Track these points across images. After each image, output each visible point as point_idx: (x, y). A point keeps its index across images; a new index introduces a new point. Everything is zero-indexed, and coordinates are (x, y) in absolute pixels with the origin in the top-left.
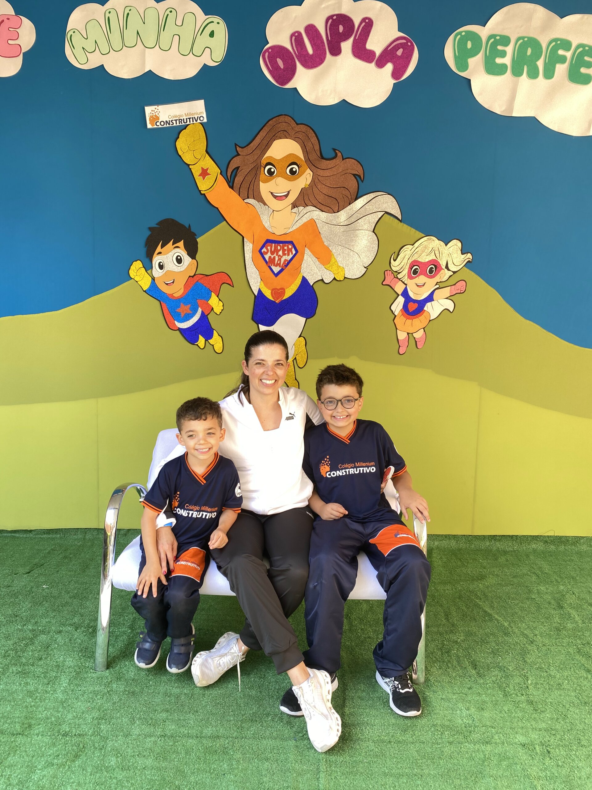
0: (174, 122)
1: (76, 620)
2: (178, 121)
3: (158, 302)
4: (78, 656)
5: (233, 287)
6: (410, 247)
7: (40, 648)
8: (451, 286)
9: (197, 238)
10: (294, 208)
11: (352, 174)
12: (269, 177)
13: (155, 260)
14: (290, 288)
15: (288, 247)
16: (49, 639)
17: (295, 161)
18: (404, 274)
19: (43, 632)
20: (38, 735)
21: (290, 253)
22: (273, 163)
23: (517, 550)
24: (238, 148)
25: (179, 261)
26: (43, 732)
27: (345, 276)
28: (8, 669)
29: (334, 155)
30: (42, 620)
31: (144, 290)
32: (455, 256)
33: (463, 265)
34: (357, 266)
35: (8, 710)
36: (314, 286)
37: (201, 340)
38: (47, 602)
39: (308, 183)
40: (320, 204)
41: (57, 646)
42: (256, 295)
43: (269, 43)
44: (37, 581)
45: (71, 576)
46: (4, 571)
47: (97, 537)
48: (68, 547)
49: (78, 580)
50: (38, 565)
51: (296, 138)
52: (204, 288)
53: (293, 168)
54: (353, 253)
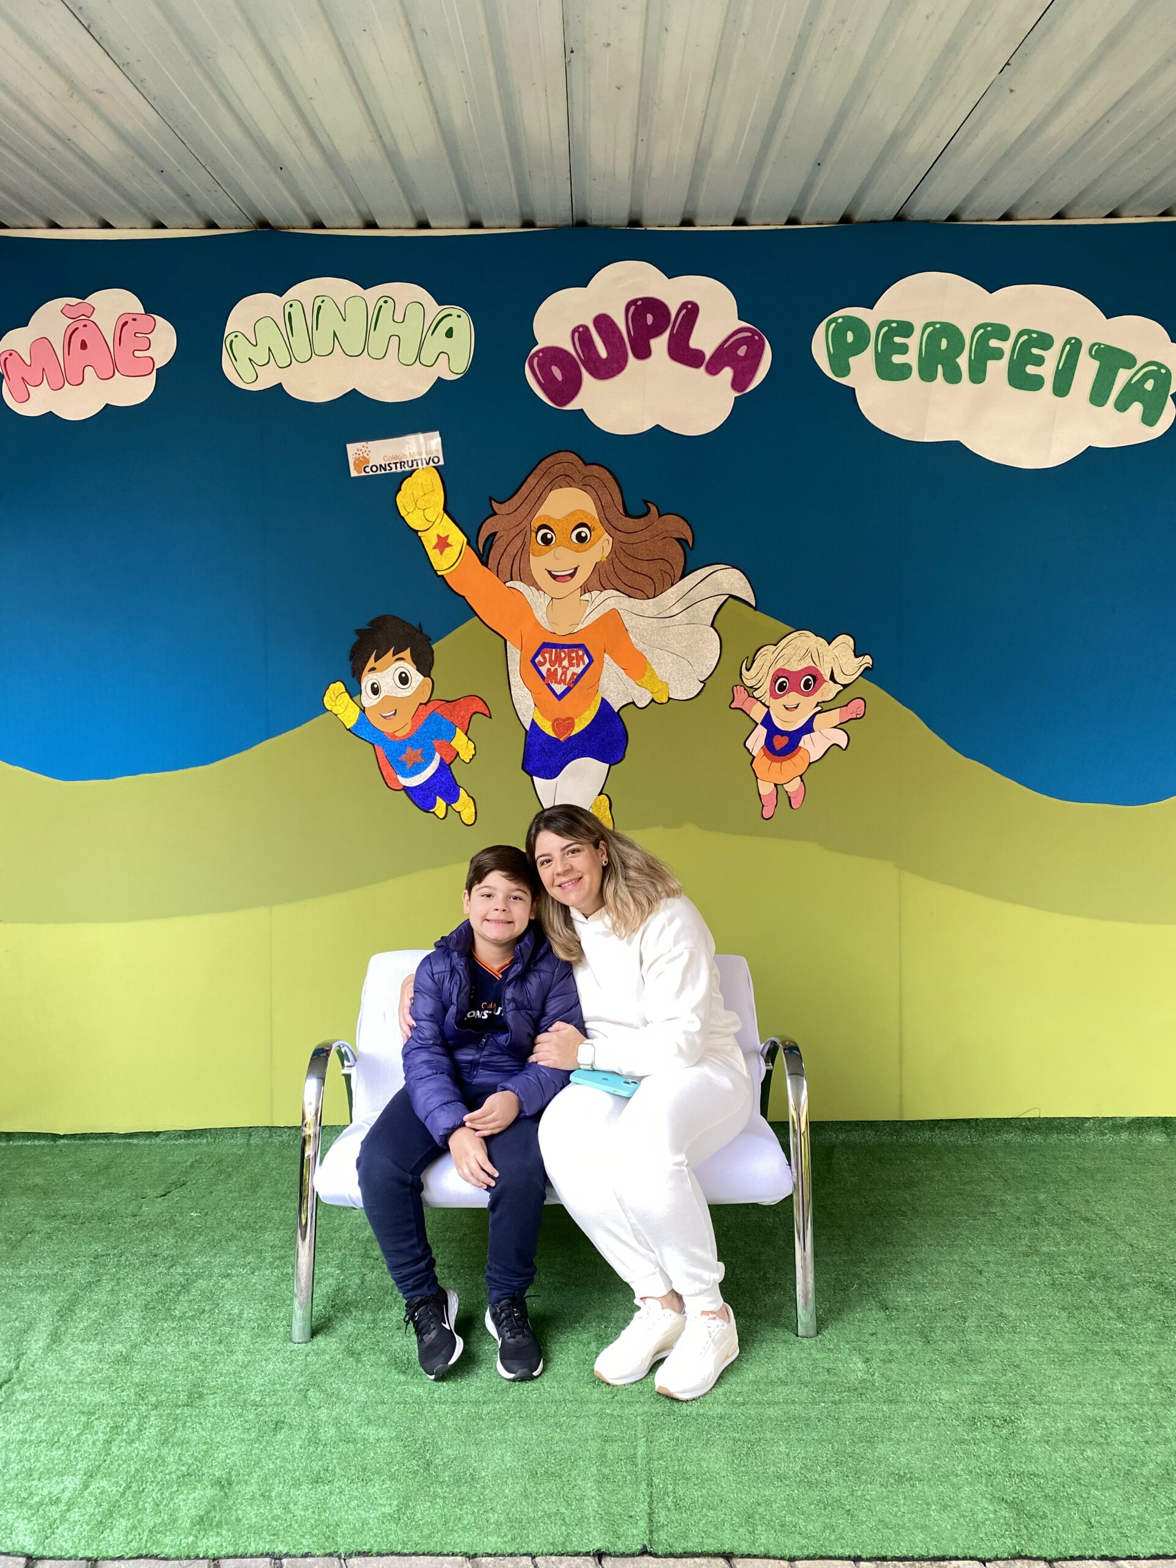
0: (393, 466)
1: (250, 1259)
2: (398, 465)
3: (372, 747)
4: (261, 1306)
5: (491, 718)
6: (773, 648)
7: (200, 1296)
8: (841, 707)
9: (433, 643)
10: (585, 593)
11: (675, 539)
12: (544, 547)
13: (365, 679)
14: (582, 716)
15: (577, 654)
16: (213, 1285)
17: (585, 521)
18: (764, 691)
19: (199, 1276)
20: (215, 1406)
21: (581, 662)
22: (550, 525)
23: (977, 1144)
24: (494, 504)
25: (404, 680)
26: (221, 1402)
27: (671, 696)
29: (646, 510)
30: (197, 1260)
31: (348, 728)
32: (843, 660)
33: (858, 674)
34: (688, 679)
35: (164, 1376)
36: (621, 714)
37: (440, 805)
38: (200, 1235)
39: (606, 554)
40: (624, 586)
41: (225, 1293)
43: (537, 344)
44: (179, 1207)
45: (234, 1199)
46: (124, 1195)
47: (270, 1140)
48: (223, 1157)
49: (247, 1204)
50: (177, 1185)
51: (585, 486)
52: (445, 721)
53: (582, 532)
54: (681, 659)
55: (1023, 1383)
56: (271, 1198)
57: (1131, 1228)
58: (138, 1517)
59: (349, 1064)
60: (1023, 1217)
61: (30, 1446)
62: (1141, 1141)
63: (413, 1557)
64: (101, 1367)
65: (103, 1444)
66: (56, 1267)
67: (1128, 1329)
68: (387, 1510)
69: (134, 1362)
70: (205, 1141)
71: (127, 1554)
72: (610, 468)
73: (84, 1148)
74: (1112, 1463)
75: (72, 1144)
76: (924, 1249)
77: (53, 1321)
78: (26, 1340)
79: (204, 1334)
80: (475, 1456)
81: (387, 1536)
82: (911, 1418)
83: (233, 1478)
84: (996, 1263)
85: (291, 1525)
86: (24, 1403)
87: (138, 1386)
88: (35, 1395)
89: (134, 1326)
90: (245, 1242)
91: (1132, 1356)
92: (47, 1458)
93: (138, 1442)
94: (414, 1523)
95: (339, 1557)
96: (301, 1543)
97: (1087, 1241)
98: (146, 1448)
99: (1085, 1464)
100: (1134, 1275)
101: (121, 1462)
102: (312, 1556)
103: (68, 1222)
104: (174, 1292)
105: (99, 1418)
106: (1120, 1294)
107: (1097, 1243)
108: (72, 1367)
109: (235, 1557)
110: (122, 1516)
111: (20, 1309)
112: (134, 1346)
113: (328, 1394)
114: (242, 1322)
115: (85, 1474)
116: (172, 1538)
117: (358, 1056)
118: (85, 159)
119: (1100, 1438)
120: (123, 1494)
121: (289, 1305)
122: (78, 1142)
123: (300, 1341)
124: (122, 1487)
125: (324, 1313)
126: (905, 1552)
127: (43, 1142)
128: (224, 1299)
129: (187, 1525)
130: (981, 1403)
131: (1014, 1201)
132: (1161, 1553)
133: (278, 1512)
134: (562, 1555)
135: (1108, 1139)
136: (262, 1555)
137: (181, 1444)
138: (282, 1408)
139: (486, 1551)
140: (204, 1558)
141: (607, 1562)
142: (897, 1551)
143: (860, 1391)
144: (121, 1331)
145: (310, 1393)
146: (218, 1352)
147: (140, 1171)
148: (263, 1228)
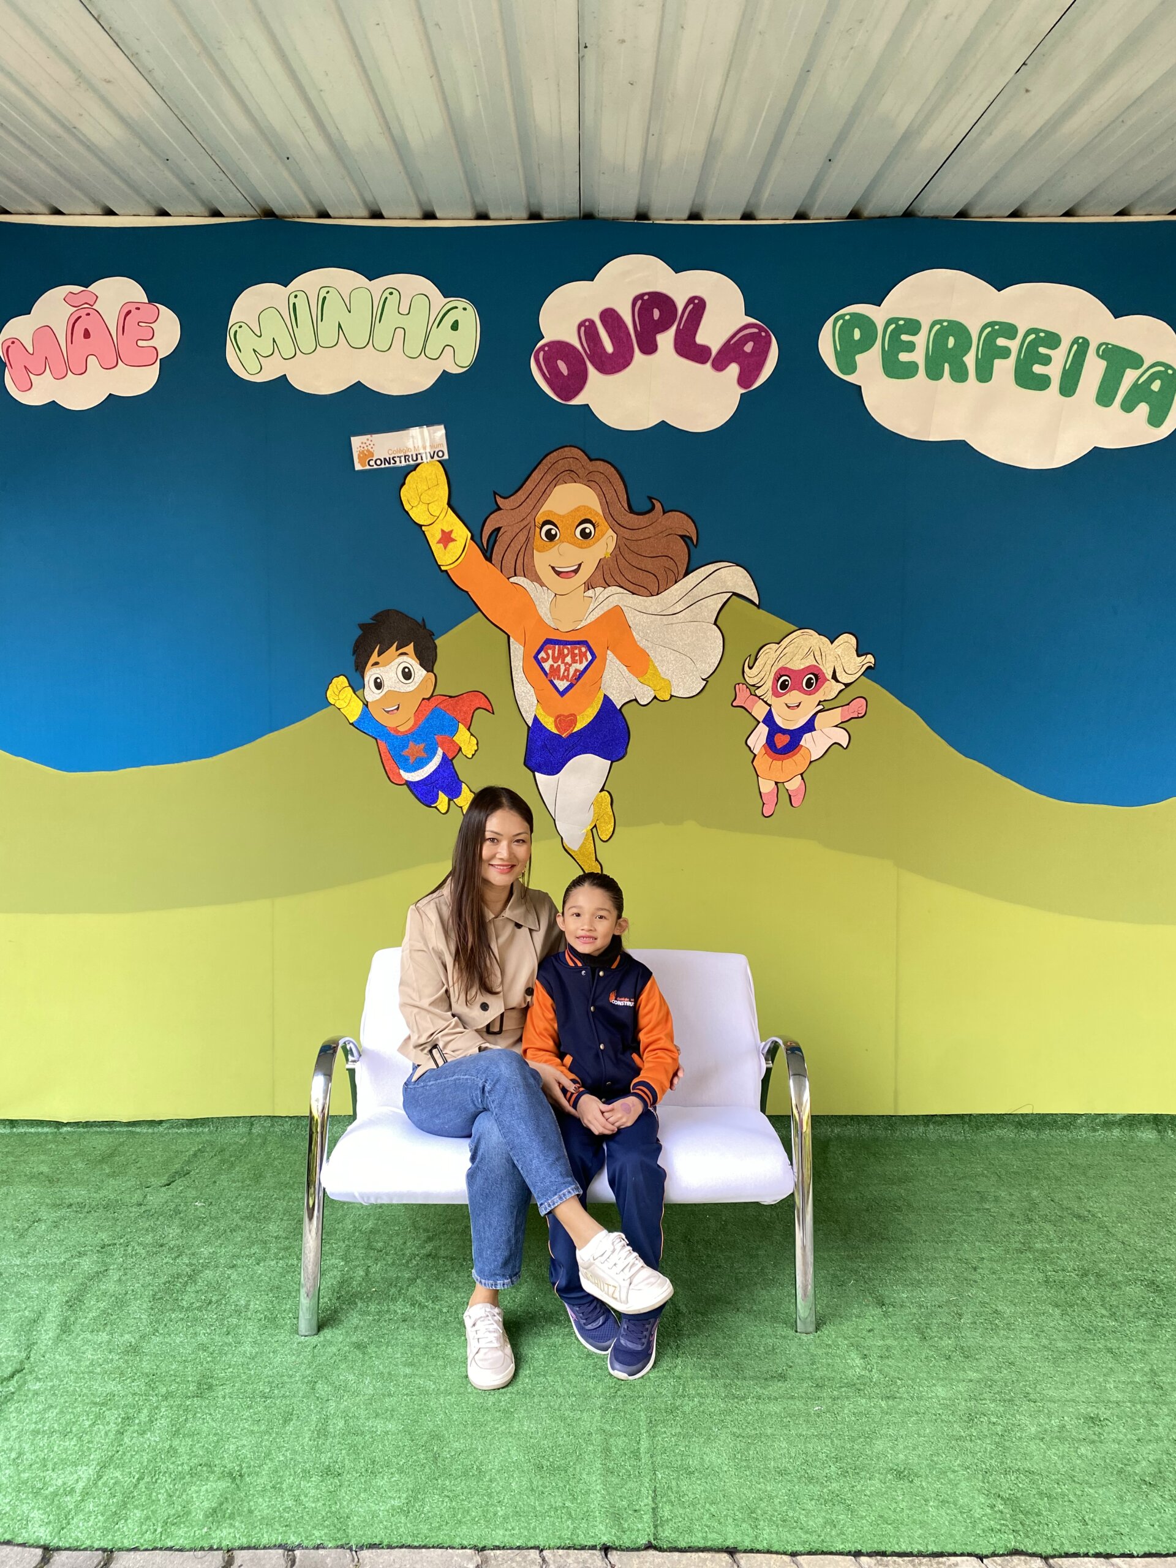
0: (397, 459)
1: (255, 1249)
2: (403, 459)
3: (375, 741)
4: (268, 1297)
6: (775, 646)
7: (207, 1287)
8: (843, 706)
9: (436, 639)
10: (589, 589)
11: (680, 536)
12: (548, 543)
13: (368, 674)
14: (583, 714)
15: (580, 650)
16: (219, 1276)
17: (589, 517)
18: (766, 690)
19: (205, 1266)
20: (224, 1397)
21: (584, 658)
22: (554, 521)
23: (970, 1139)
24: (498, 499)
25: (407, 675)
26: (230, 1393)
27: (673, 694)
28: (163, 1315)
29: (650, 506)
30: (202, 1250)
31: (351, 722)
32: (846, 659)
33: (860, 673)
34: (690, 677)
35: (173, 1367)
36: (623, 710)
37: (443, 799)
38: (205, 1225)
39: (610, 550)
40: (629, 583)
42: (530, 725)
43: (543, 337)
44: (184, 1196)
45: (237, 1188)
46: (128, 1183)
47: (272, 1129)
48: (225, 1146)
49: (250, 1194)
50: (180, 1174)
51: (589, 482)
52: (447, 715)
53: (585, 528)
54: (684, 657)
55: (1017, 1380)
56: (275, 1188)
57: (1123, 1225)
58: (151, 1509)
59: (353, 1059)
60: (1017, 1213)
61: (43, 1437)
62: (1132, 1138)
63: (424, 1550)
64: (111, 1357)
65: (115, 1435)
66: (64, 1255)
67: (1121, 1327)
68: (396, 1503)
69: (143, 1352)
70: (207, 1130)
71: (142, 1545)
72: (614, 464)
73: (87, 1136)
74: (1105, 1461)
75: (75, 1132)
76: (919, 1245)
77: (62, 1311)
78: (38, 1331)
79: (212, 1325)
80: (481, 1449)
81: (398, 1528)
82: (907, 1414)
83: (244, 1470)
84: (991, 1260)
85: (302, 1517)
86: (36, 1393)
87: (148, 1376)
88: (47, 1385)
89: (142, 1317)
90: (250, 1233)
91: (1125, 1355)
92: (61, 1448)
93: (149, 1433)
94: (423, 1515)
95: (351, 1549)
96: (314, 1534)
97: (1079, 1238)
98: (157, 1439)
99: (1078, 1462)
100: (1126, 1273)
101: (134, 1453)
102: (324, 1548)
103: (73, 1211)
104: (180, 1283)
105: (110, 1409)
106: (1112, 1292)
107: (1090, 1241)
108: (81, 1357)
109: (249, 1548)
110: (136, 1507)
111: (29, 1298)
112: (143, 1337)
113: (336, 1387)
114: (249, 1313)
115: (98, 1464)
116: (186, 1529)
117: (362, 1051)
118: (90, 147)
119: (1093, 1436)
120: (136, 1486)
121: (295, 1297)
122: (82, 1130)
123: (307, 1334)
124: (136, 1478)
125: (329, 1305)
126: (904, 1547)
127: (46, 1130)
128: (231, 1290)
129: (201, 1517)
130: (976, 1400)
131: (1008, 1197)
132: (1154, 1551)
133: (290, 1503)
134: (569, 1548)
135: (1100, 1135)
136: (275, 1547)
137: (191, 1435)
138: (290, 1400)
139: (494, 1544)
140: (217, 1549)
141: (614, 1556)
142: (897, 1546)
143: (857, 1387)
144: (131, 1321)
145: (319, 1386)
146: (226, 1343)
147: (144, 1160)
148: (267, 1219)
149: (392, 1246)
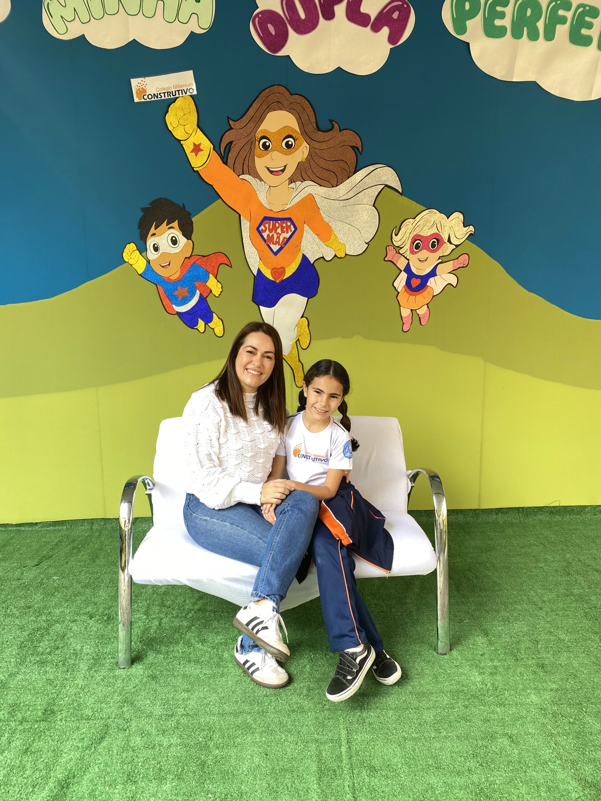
1: (89, 609)
3: (155, 286)
4: (95, 643)
5: (231, 267)
6: (412, 220)
7: (56, 637)
8: (454, 260)
9: (192, 218)
10: (292, 183)
11: (350, 146)
12: (264, 152)
13: (149, 241)
14: (290, 267)
15: (286, 224)
16: (65, 628)
17: (290, 134)
19: (57, 622)
20: (61, 720)
21: (289, 230)
22: (268, 137)
23: (524, 522)
24: (231, 122)
25: (174, 242)
26: (65, 717)
27: (346, 253)
28: (25, 658)
29: (330, 127)
30: (55, 610)
31: (139, 274)
32: (456, 228)
33: (465, 238)
34: (358, 242)
35: (29, 698)
36: (315, 264)
37: (201, 324)
38: (59, 592)
39: (305, 156)
40: (318, 179)
41: (72, 634)
42: (256, 275)
43: (258, 8)
44: (47, 573)
45: (81, 566)
46: (13, 565)
47: (105, 526)
48: (76, 538)
49: (89, 570)
50: (46, 557)
51: (290, 110)
52: (202, 269)
53: (289, 141)
54: (354, 228)
59: (149, 488)
60: (559, 570)
70: (65, 528)
72: (306, 97)
89: (12, 660)
90: (87, 597)
104: (39, 634)
114: (82, 656)
117: (155, 483)
121: (113, 643)
125: (137, 647)
131: (552, 559)
135: (598, 518)
137: (36, 752)
145: (125, 709)
146: (66, 679)
147: (25, 548)
148: (98, 587)
149: (176, 603)
